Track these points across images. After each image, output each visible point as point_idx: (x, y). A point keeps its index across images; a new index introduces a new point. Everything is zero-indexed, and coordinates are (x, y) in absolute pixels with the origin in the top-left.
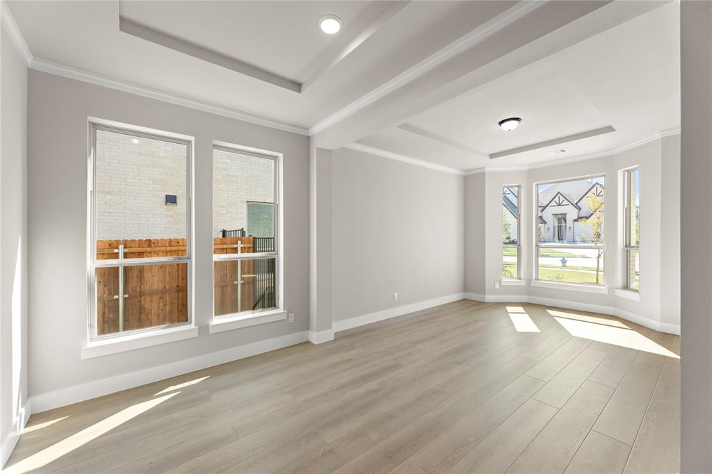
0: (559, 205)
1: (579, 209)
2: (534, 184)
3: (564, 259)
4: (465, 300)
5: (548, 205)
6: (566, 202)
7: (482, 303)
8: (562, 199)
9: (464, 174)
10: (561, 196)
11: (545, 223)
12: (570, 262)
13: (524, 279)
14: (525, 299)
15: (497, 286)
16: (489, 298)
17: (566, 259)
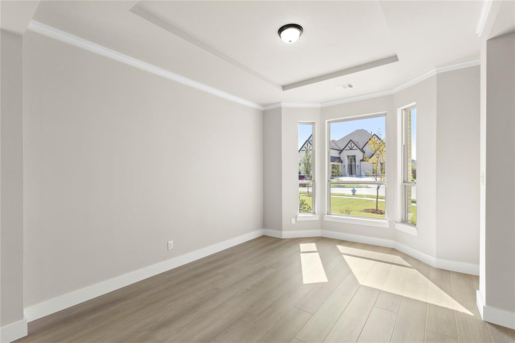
0: (351, 149)
1: (364, 152)
2: (326, 121)
3: (354, 189)
4: (263, 236)
5: (344, 149)
6: (355, 147)
7: (280, 240)
8: (353, 145)
9: (263, 109)
10: (352, 143)
11: (342, 162)
12: (359, 191)
13: (318, 214)
14: (318, 233)
15: (293, 221)
16: (286, 234)
17: (356, 189)
